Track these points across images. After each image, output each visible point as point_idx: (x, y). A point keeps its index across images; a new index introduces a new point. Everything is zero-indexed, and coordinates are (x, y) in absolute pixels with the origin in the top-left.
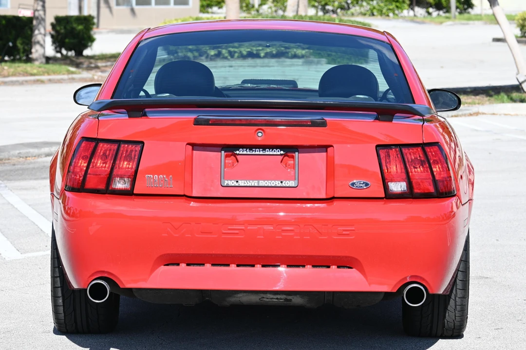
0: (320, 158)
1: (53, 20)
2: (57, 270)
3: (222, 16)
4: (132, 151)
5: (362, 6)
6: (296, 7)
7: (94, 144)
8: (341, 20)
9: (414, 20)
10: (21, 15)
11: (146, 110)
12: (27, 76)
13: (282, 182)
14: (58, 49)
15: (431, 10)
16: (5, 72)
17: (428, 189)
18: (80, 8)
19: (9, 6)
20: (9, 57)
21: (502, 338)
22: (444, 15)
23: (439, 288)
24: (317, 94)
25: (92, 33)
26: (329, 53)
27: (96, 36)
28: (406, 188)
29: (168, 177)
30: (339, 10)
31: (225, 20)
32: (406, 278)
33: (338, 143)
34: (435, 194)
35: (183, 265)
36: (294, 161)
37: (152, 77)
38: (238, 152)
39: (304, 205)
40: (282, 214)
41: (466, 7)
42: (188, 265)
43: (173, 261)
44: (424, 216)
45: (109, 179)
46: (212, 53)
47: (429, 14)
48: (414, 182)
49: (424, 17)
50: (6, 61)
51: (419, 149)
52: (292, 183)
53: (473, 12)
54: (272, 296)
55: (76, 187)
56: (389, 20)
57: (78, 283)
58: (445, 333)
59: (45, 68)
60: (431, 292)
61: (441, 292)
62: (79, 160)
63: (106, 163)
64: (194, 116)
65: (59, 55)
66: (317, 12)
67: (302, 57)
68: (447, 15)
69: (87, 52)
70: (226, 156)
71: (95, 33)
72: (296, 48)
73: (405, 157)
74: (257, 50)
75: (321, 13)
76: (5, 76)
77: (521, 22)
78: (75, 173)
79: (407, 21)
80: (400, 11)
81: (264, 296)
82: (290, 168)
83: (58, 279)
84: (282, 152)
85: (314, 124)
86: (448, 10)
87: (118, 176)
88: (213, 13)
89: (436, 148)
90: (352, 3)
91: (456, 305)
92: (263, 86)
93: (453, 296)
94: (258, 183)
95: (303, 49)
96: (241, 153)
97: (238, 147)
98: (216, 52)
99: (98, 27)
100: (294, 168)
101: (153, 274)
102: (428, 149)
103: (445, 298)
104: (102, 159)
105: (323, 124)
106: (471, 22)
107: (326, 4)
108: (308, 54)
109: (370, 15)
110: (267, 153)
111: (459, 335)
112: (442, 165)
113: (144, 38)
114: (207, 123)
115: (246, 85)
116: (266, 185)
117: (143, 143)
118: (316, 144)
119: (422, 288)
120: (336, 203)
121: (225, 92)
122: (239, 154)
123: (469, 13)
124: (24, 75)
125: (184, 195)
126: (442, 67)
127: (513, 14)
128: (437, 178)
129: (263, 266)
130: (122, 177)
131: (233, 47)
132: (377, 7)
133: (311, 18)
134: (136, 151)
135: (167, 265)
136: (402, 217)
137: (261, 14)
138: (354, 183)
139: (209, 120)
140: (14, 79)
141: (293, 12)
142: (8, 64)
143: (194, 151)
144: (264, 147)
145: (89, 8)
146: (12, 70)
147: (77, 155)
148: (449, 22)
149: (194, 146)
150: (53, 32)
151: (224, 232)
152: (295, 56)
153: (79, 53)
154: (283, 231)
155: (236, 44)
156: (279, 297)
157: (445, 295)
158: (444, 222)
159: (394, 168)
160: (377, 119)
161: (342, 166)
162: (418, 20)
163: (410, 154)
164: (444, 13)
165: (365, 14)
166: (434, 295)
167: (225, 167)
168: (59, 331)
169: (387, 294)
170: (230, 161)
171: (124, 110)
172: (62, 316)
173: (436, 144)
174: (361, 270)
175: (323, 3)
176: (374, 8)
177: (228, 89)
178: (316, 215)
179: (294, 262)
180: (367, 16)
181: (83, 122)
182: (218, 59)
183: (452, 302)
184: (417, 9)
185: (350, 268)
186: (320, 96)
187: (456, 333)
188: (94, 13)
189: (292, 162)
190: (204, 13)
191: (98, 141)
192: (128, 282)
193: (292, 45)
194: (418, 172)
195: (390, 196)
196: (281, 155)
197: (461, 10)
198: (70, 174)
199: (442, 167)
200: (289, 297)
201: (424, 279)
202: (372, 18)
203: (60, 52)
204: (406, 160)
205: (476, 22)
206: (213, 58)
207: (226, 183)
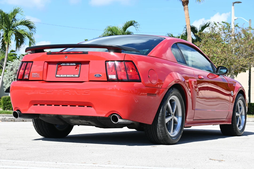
13: (74, 75)
29: (38, 74)
116: (69, 76)
138: (96, 75)
151: (47, 92)
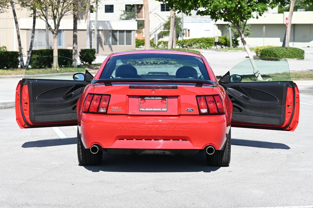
0: (175, 100)
1: (80, 51)
2: (80, 142)
3: (144, 49)
4: (106, 98)
5: (197, 45)
6: (171, 45)
7: (93, 95)
8: (188, 50)
9: (216, 50)
10: (68, 49)
11: (112, 83)
12: (71, 72)
14: (82, 62)
15: (223, 46)
16: (62, 71)
17: (215, 112)
18: (91, 46)
19: (64, 45)
20: (64, 65)
21: (243, 166)
22: (228, 48)
23: (219, 148)
24: (175, 77)
25: (95, 55)
26: (184, 62)
27: (96, 57)
28: (207, 111)
29: (119, 107)
30: (188, 46)
31: (145, 50)
32: (207, 144)
33: (181, 95)
34: (218, 113)
35: (125, 140)
36: (166, 101)
37: (114, 72)
38: (145, 98)
39: (170, 118)
40: (160, 121)
41: (236, 45)
42: (127, 140)
43: (121, 138)
44: (214, 121)
45: (98, 108)
46: (140, 63)
47: (222, 48)
48: (210, 109)
49: (220, 49)
50: (63, 67)
51: (212, 97)
52: (165, 110)
53: (239, 47)
54: (158, 151)
55: (86, 111)
56: (207, 50)
57: (87, 147)
58: (222, 165)
59: (77, 69)
60: (216, 149)
61: (220, 149)
62: (87, 101)
63: (97, 102)
64: (129, 85)
65: (82, 64)
66: (180, 47)
67: (174, 64)
68: (229, 48)
69: (93, 63)
70: (141, 100)
71: (96, 56)
72: (171, 61)
73: (207, 100)
74: (157, 61)
75: (181, 48)
76: (62, 73)
77: (256, 50)
78: (86, 106)
79: (214, 50)
80: (211, 46)
81: (155, 151)
82: (164, 104)
83: (80, 145)
84: (161, 98)
85: (173, 88)
86: (229, 46)
87: (101, 107)
88: (141, 48)
89: (218, 97)
90: (193, 44)
91: (226, 154)
92: (156, 75)
93: (225, 151)
94: (153, 110)
95: (174, 61)
96: (146, 98)
97: (145, 96)
98: (141, 62)
99: (98, 53)
100: (166, 104)
101: (114, 143)
102: (215, 97)
103: (222, 152)
104: (95, 101)
105: (177, 88)
106: (238, 51)
107: (183, 44)
108: (176, 63)
109: (200, 48)
110: (156, 99)
111: (228, 166)
112: (220, 103)
113: (111, 57)
114: (134, 88)
115: (149, 74)
117: (110, 95)
118: (174, 95)
119: (213, 148)
120: (181, 117)
121: (141, 77)
122: (146, 99)
123: (237, 47)
124: (69, 72)
125: (126, 114)
126: (226, 68)
127: (254, 47)
128: (218, 107)
129: (155, 140)
130: (103, 108)
131: (148, 60)
132: (202, 45)
133: (177, 49)
134: (108, 98)
135: (120, 140)
136: (206, 122)
137: (159, 48)
138: (188, 109)
139: (135, 86)
140: (66, 73)
141: (170, 47)
142: (63, 68)
143: (129, 98)
144: (155, 96)
145: (94, 46)
146: (65, 70)
147: (86, 100)
148: (230, 51)
149: (129, 96)
150: (80, 55)
152: (171, 64)
153: (90, 63)
154: (162, 127)
155: (149, 59)
156: (161, 151)
157: (222, 151)
158: (221, 124)
159: (203, 104)
160: (196, 86)
161: (184, 103)
162: (218, 50)
163: (208, 99)
164: (228, 47)
165: (198, 48)
166: (218, 150)
167: (140, 104)
168: (80, 165)
169: (200, 150)
170: (142, 101)
171: (104, 83)
172: (81, 159)
173: (218, 95)
174: (191, 141)
175: (182, 44)
176: (201, 46)
177: (142, 76)
178: (174, 121)
179: (166, 138)
180: (199, 49)
181: (89, 87)
182: (142, 65)
183: (225, 154)
184: (217, 46)
185: (186, 140)
186: (176, 78)
187: (226, 165)
188: (96, 48)
189: (165, 102)
190: (137, 48)
191: (94, 94)
192: (105, 146)
193: (170, 59)
194: (211, 105)
195: (201, 114)
196: (161, 99)
197: (234, 46)
198: (84, 106)
199: (220, 104)
200: (164, 152)
201: (214, 145)
202: (200, 49)
203: (83, 63)
204: (207, 101)
205: (240, 51)
206: (140, 64)
207: (141, 109)
